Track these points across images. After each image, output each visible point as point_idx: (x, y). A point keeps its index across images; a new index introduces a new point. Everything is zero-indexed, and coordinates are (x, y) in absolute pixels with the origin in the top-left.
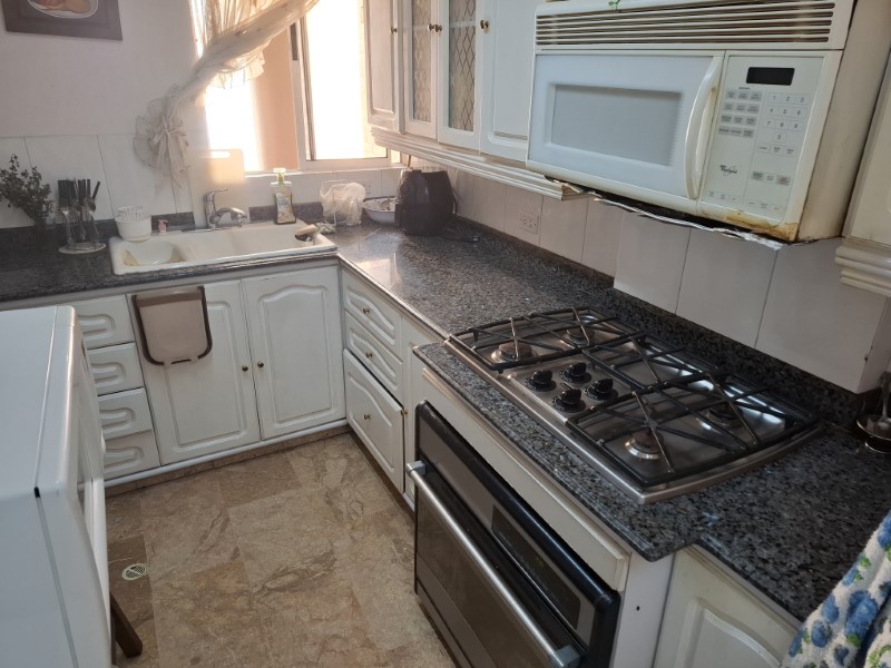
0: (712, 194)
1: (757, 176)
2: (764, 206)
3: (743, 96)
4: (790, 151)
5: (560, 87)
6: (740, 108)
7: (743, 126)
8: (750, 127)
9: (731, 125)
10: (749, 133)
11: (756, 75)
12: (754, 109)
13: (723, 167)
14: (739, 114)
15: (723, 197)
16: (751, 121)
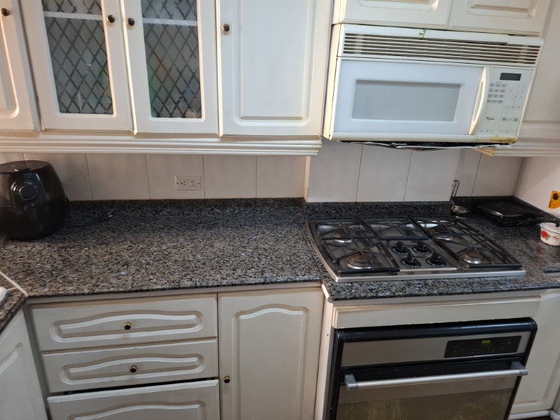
0: (481, 131)
1: (504, 119)
2: (507, 132)
3: (498, 86)
4: (519, 107)
5: (359, 82)
6: (496, 91)
7: (498, 99)
8: (501, 99)
9: (492, 99)
10: (500, 102)
11: (505, 76)
12: (503, 91)
13: (488, 118)
14: (496, 93)
15: (487, 131)
16: (501, 96)
